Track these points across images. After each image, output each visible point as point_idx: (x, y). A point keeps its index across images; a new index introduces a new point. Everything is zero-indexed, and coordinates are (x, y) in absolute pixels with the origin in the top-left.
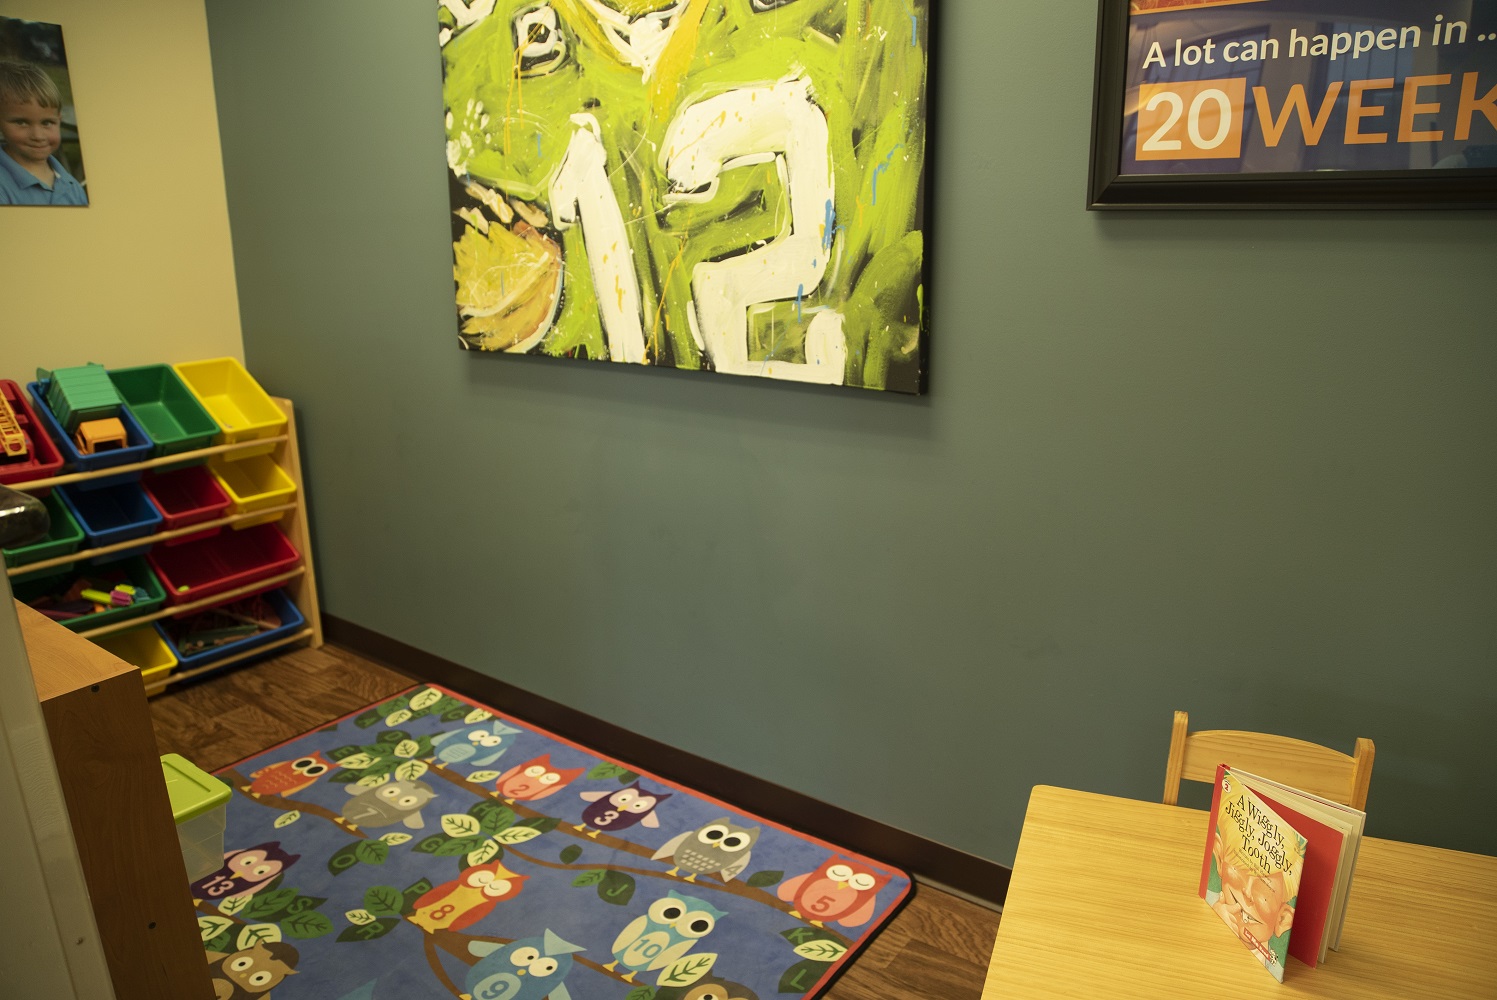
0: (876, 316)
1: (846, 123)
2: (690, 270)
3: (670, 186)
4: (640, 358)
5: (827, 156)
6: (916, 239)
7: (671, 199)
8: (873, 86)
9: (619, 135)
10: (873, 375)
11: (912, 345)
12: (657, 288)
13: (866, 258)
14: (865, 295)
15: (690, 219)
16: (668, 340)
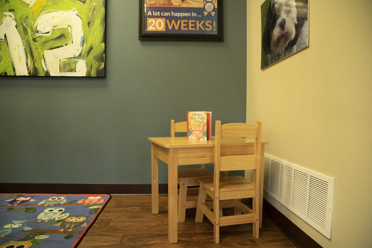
0: (94, 61)
1: (86, 20)
2: (43, 52)
3: (37, 32)
4: (26, 74)
5: (81, 27)
6: (103, 45)
7: (37, 35)
8: (93, 14)
9: (21, 19)
10: (93, 74)
11: (103, 66)
12: (32, 56)
13: (91, 49)
14: (91, 56)
15: (43, 40)
16: (35, 69)
